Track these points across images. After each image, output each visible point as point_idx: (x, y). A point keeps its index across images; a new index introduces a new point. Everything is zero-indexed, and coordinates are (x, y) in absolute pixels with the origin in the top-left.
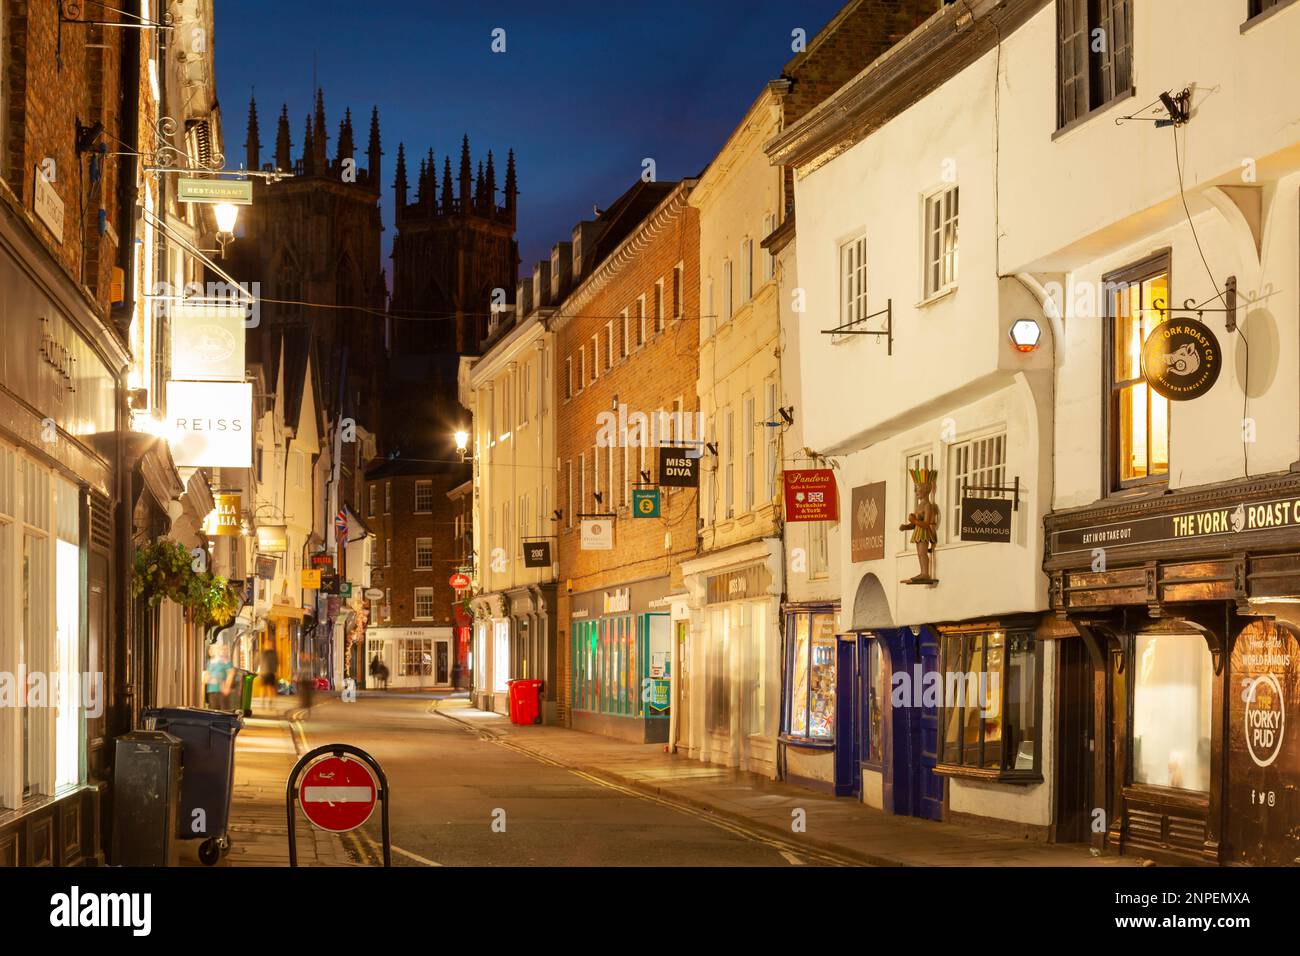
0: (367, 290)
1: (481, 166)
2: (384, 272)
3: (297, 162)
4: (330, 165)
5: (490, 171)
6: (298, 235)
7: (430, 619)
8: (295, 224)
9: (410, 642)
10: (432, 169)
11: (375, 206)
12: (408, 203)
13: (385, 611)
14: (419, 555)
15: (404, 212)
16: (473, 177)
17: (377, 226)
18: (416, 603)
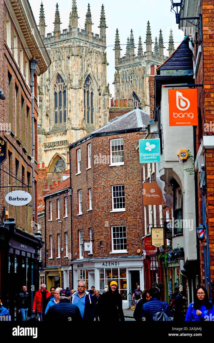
0: (100, 94)
1: (156, 39)
2: (108, 85)
3: (64, 30)
4: (80, 31)
5: (161, 40)
6: (64, 66)
7: (125, 251)
8: (63, 61)
9: (108, 271)
10: (132, 40)
11: (104, 53)
12: (121, 57)
13: (88, 246)
14: (115, 199)
15: (119, 60)
16: (152, 41)
17: (105, 63)
18: (112, 238)
